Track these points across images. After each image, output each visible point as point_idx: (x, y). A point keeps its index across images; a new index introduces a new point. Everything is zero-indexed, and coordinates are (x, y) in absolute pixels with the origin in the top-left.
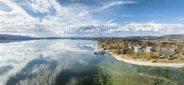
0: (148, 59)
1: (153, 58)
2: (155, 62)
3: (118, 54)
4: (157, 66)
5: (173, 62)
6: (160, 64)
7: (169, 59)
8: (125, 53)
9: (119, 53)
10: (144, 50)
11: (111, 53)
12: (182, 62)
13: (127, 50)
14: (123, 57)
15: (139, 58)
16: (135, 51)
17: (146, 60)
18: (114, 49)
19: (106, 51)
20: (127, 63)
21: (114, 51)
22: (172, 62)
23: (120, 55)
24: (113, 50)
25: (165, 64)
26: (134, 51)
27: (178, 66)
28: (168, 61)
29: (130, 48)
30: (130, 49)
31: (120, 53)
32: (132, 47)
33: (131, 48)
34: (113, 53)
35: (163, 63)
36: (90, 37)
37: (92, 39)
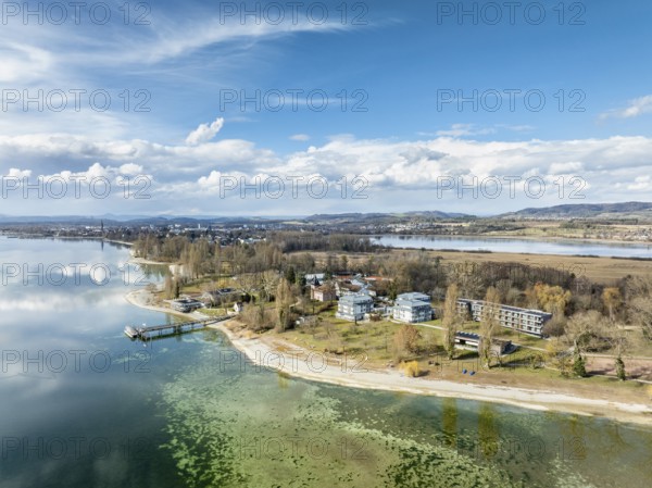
0: (394, 360)
1: (420, 353)
2: (423, 374)
3: (256, 331)
4: (431, 393)
5: (513, 383)
6: (444, 388)
7: (497, 366)
8: (291, 326)
9: (264, 327)
10: (382, 312)
11: (219, 326)
12: (559, 386)
13: (300, 313)
14: (281, 349)
15: (357, 351)
16: (342, 313)
17: (386, 362)
18: (236, 306)
19: (196, 315)
20: (295, 379)
21: (239, 319)
22: (504, 382)
23: (266, 336)
24: (230, 313)
25: (470, 385)
26: (338, 315)
27: (532, 402)
28: (491, 376)
29: (319, 296)
30: (315, 303)
31: (268, 329)
32: (325, 294)
33: (321, 300)
34: (232, 330)
35: (461, 382)
36: (84, 218)
37: (100, 234)
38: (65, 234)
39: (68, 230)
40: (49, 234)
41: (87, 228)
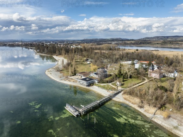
36: (15, 40)
37: (21, 45)
38: (10, 45)
39: (11, 44)
40: (5, 45)
41: (17, 43)
